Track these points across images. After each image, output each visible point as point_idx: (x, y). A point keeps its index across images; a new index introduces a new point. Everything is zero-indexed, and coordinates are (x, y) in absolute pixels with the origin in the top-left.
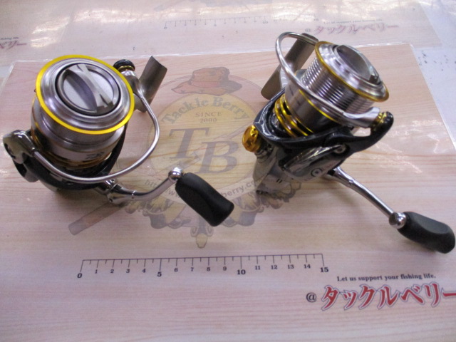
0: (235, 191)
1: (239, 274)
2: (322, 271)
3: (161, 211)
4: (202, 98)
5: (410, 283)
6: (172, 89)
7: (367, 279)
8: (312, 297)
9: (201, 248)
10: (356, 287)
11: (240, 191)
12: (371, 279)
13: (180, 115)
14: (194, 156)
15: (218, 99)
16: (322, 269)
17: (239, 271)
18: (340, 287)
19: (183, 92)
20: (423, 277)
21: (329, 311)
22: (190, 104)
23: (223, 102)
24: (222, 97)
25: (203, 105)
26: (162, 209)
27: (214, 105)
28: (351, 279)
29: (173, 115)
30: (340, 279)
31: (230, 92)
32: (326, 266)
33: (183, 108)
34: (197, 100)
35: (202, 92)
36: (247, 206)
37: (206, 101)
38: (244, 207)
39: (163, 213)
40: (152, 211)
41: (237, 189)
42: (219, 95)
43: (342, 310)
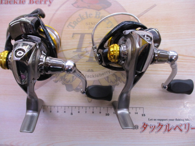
0: (106, 73)
1: (106, 115)
2: (142, 116)
3: (71, 82)
4: (89, 11)
5: (178, 123)
6: (72, 4)
7: (161, 120)
8: (136, 127)
9: (90, 102)
10: (156, 123)
11: (108, 73)
12: (163, 120)
13: (77, 23)
14: (85, 51)
15: (98, 13)
16: (142, 114)
17: (106, 114)
18: (149, 123)
19: (78, 7)
20: (185, 120)
21: (143, 133)
22: (83, 16)
23: (101, 15)
24: (100, 11)
25: (90, 17)
26: (71, 81)
27: (96, 17)
28: (154, 120)
29: (73, 23)
30: (150, 119)
31: (104, 8)
32: (144, 114)
33: (79, 19)
34: (86, 13)
35: (89, 8)
36: (111, 81)
37: (92, 14)
38: (110, 82)
39: (71, 83)
40: (66, 82)
41: (107, 72)
42: (98, 10)
43: (148, 133)
